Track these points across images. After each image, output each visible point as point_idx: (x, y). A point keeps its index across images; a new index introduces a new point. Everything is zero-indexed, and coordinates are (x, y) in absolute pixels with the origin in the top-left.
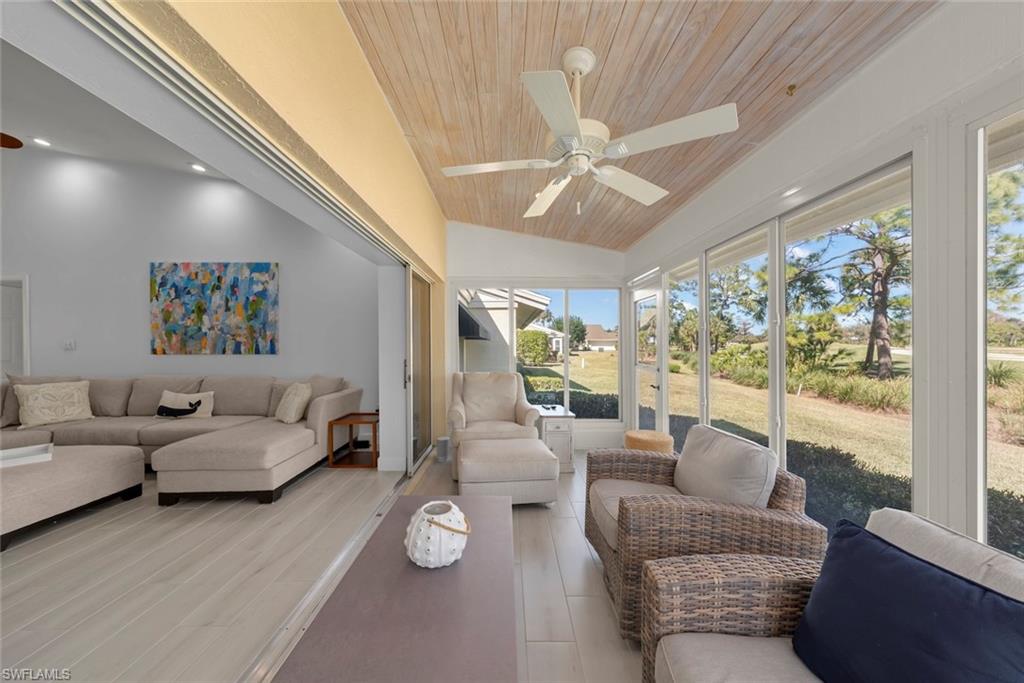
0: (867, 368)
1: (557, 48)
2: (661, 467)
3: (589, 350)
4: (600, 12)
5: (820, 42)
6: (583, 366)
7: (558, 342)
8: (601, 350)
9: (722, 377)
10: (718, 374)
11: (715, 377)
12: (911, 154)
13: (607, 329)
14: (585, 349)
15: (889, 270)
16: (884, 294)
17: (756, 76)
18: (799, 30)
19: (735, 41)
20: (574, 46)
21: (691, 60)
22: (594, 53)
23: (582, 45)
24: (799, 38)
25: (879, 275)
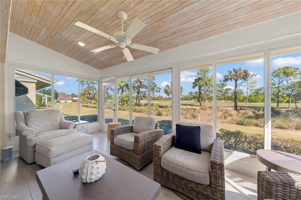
0: (136, 104)
1: (119, 8)
2: (129, 128)
3: (60, 102)
4: (135, 10)
5: (164, 44)
6: (61, 108)
7: (45, 99)
8: (66, 102)
9: (109, 108)
10: (108, 108)
11: (107, 109)
12: (172, 68)
13: (67, 95)
14: (58, 102)
15: (140, 85)
16: (139, 90)
17: (153, 43)
18: (162, 40)
19: (154, 35)
20: (124, 11)
21: (145, 33)
22: (128, 17)
23: (126, 13)
24: (161, 41)
25: (139, 86)
